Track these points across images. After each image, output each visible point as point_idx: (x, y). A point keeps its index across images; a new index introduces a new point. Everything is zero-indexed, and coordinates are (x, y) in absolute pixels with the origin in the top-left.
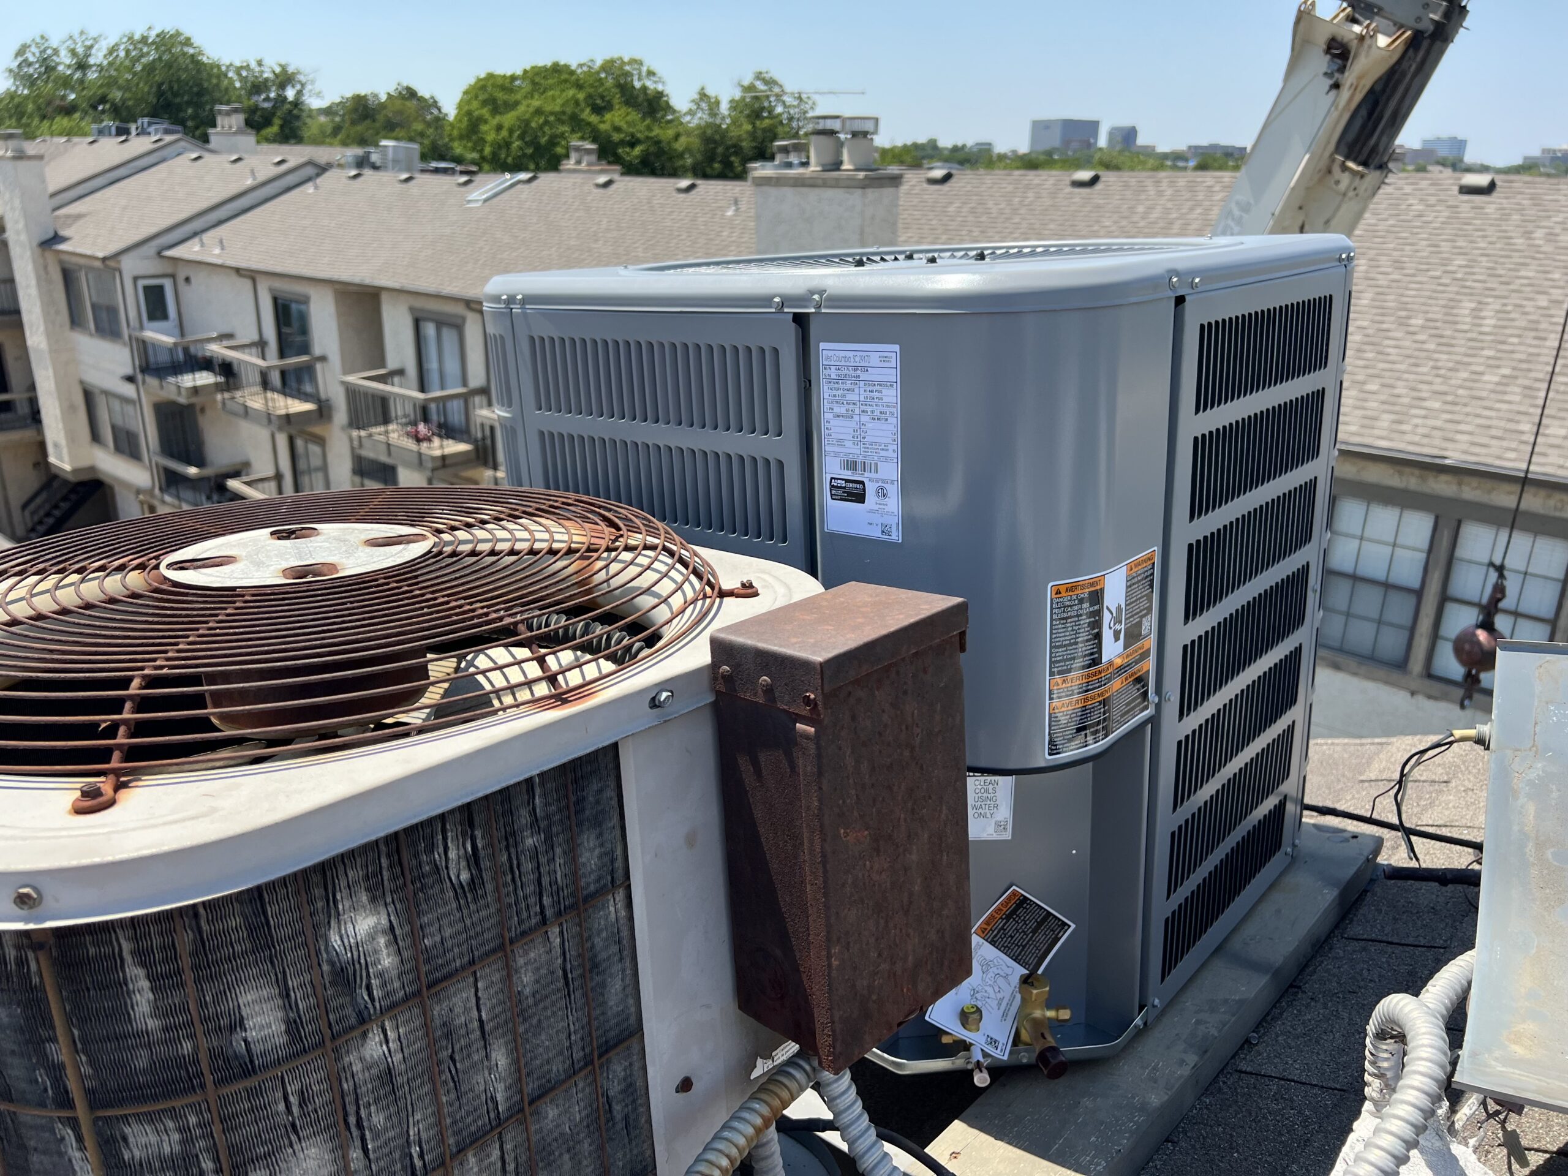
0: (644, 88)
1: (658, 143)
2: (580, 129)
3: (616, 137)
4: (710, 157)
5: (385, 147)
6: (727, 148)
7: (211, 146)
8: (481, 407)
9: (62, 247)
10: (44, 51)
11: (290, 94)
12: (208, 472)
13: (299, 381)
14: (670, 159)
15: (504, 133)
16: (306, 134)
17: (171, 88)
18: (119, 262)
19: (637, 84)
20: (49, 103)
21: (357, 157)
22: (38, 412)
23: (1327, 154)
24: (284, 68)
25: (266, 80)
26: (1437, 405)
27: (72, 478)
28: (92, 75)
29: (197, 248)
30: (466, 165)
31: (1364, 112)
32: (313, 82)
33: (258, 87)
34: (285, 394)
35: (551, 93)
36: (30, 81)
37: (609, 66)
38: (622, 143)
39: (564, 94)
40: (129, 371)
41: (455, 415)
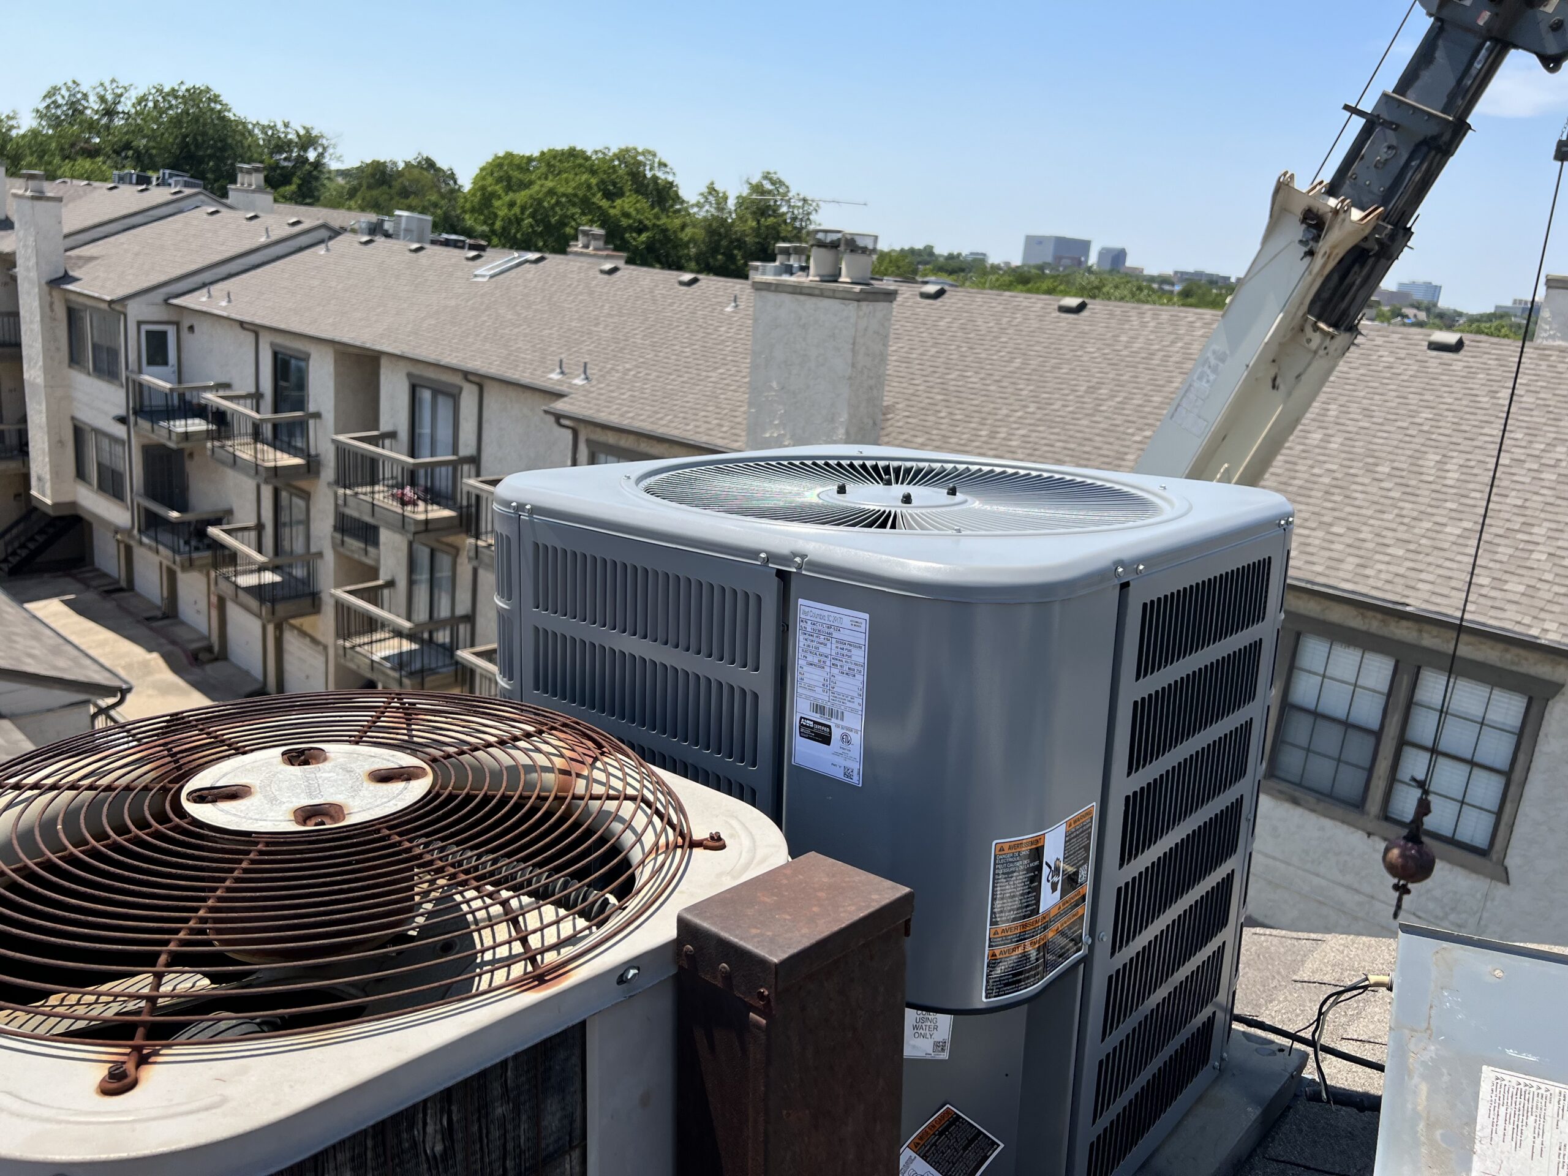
0: (655, 178)
1: (664, 231)
2: (590, 212)
3: (624, 222)
4: (714, 250)
5: (400, 216)
6: (731, 242)
7: (228, 201)
8: (469, 477)
9: (70, 287)
10: (74, 95)
11: (312, 155)
12: (189, 517)
13: (291, 435)
14: (675, 247)
15: (517, 210)
16: (325, 195)
17: (195, 139)
18: (125, 306)
19: (649, 174)
20: (73, 145)
21: (370, 223)
22: (27, 444)
23: (1300, 313)
24: (307, 130)
25: (291, 141)
26: (1401, 552)
27: (51, 512)
28: (119, 122)
29: (204, 299)
30: (475, 238)
31: (1336, 278)
32: (335, 146)
33: (280, 145)
34: (275, 448)
35: (565, 176)
36: (56, 122)
37: (623, 155)
38: (630, 228)
39: (578, 177)
40: (122, 412)
41: (443, 479)
